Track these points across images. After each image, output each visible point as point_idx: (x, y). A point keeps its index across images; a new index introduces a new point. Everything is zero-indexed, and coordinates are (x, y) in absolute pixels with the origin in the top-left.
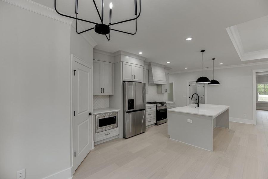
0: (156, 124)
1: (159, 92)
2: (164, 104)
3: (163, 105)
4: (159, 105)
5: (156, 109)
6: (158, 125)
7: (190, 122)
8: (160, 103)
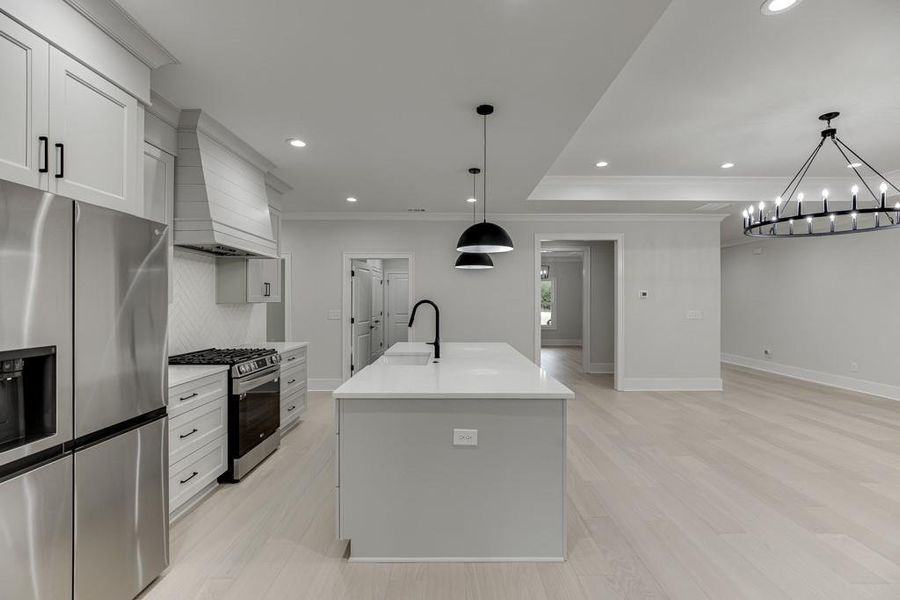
0: (227, 478)
1: (230, 300)
2: (267, 358)
3: (264, 361)
4: (245, 367)
5: (226, 393)
6: (237, 481)
7: (465, 442)
8: (244, 355)
